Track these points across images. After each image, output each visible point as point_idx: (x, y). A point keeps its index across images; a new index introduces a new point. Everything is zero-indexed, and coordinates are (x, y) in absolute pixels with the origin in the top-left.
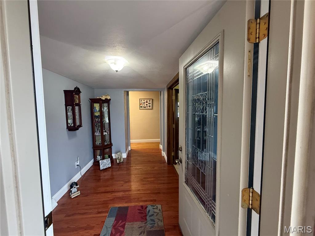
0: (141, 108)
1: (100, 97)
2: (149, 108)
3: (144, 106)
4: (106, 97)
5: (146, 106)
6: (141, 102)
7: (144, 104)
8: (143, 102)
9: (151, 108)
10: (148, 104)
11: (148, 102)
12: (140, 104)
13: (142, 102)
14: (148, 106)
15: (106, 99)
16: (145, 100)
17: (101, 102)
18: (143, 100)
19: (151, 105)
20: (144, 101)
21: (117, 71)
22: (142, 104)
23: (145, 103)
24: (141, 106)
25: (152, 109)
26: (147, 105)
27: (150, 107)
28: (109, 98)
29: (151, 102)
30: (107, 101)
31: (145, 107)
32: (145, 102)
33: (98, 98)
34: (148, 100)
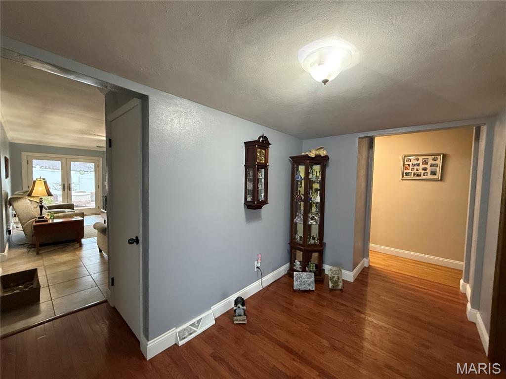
0: (406, 177)
1: (307, 153)
2: (429, 176)
3: (415, 171)
4: (318, 153)
5: (423, 172)
6: (406, 163)
7: (416, 167)
8: (415, 162)
9: (438, 176)
10: (428, 166)
11: (431, 162)
12: (405, 168)
13: (410, 163)
14: (429, 171)
15: (318, 156)
16: (421, 158)
17: (308, 161)
18: (413, 158)
19: (439, 170)
20: (418, 160)
21: (325, 81)
22: (411, 167)
23: (418, 165)
24: (408, 171)
25: (442, 179)
26: (425, 169)
27: (434, 173)
28: (323, 153)
29: (439, 162)
30: (322, 161)
31: (418, 175)
32: (420, 162)
33: (303, 154)
34: (431, 158)
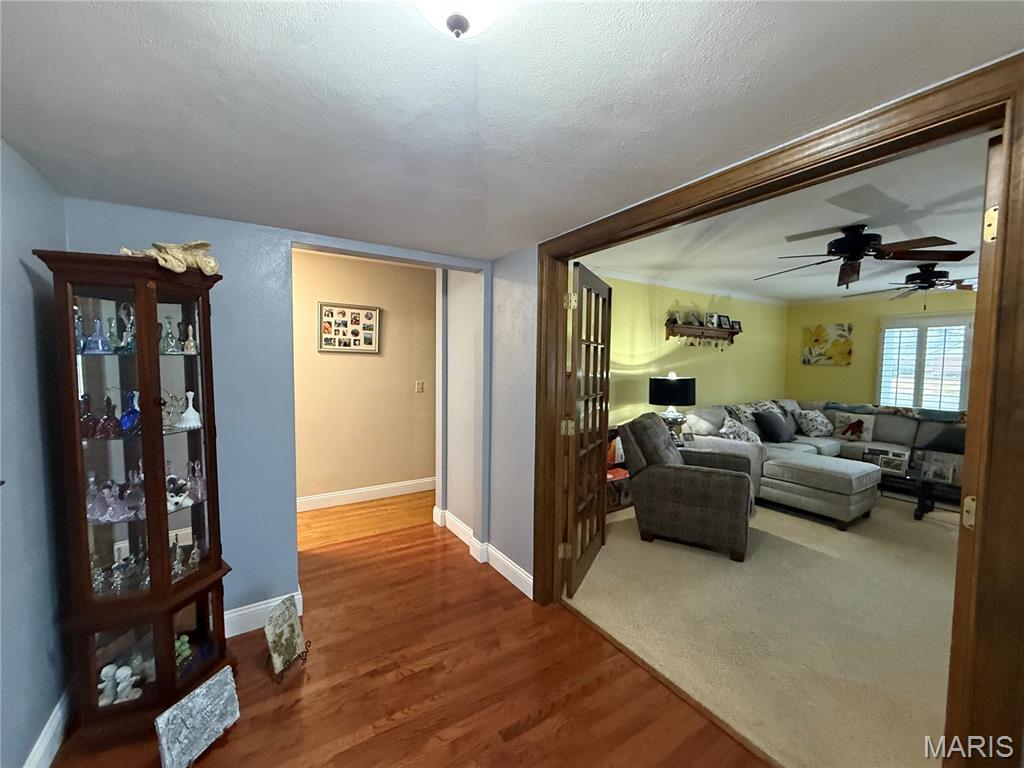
0: (326, 347)
1: (153, 253)
2: (363, 347)
3: (341, 336)
4: (190, 259)
5: (353, 338)
6: (325, 319)
7: (341, 329)
8: (339, 319)
9: (374, 347)
10: (359, 328)
11: (363, 321)
12: (323, 329)
13: (332, 320)
14: (361, 337)
15: (195, 272)
16: (348, 312)
18: (335, 310)
19: (374, 335)
20: (344, 315)
22: (334, 328)
23: (345, 325)
24: (329, 336)
25: (379, 353)
26: (355, 333)
27: (368, 341)
28: (209, 265)
29: (374, 322)
31: (345, 345)
32: (348, 318)
33: (126, 251)
34: (363, 313)
